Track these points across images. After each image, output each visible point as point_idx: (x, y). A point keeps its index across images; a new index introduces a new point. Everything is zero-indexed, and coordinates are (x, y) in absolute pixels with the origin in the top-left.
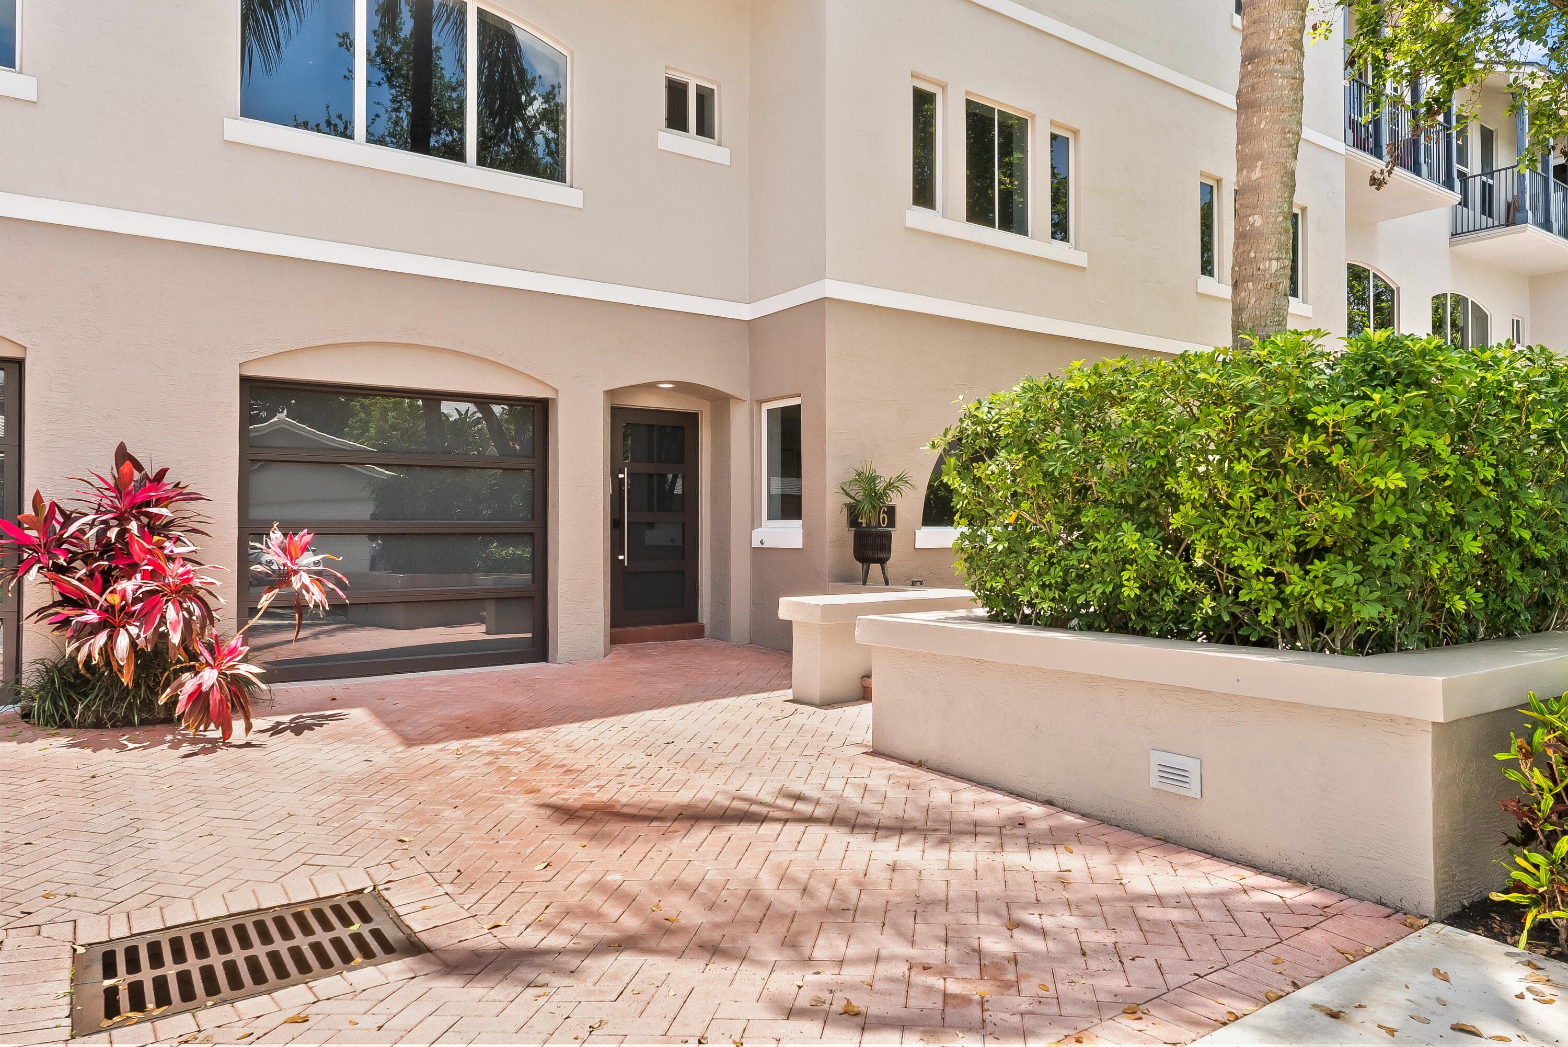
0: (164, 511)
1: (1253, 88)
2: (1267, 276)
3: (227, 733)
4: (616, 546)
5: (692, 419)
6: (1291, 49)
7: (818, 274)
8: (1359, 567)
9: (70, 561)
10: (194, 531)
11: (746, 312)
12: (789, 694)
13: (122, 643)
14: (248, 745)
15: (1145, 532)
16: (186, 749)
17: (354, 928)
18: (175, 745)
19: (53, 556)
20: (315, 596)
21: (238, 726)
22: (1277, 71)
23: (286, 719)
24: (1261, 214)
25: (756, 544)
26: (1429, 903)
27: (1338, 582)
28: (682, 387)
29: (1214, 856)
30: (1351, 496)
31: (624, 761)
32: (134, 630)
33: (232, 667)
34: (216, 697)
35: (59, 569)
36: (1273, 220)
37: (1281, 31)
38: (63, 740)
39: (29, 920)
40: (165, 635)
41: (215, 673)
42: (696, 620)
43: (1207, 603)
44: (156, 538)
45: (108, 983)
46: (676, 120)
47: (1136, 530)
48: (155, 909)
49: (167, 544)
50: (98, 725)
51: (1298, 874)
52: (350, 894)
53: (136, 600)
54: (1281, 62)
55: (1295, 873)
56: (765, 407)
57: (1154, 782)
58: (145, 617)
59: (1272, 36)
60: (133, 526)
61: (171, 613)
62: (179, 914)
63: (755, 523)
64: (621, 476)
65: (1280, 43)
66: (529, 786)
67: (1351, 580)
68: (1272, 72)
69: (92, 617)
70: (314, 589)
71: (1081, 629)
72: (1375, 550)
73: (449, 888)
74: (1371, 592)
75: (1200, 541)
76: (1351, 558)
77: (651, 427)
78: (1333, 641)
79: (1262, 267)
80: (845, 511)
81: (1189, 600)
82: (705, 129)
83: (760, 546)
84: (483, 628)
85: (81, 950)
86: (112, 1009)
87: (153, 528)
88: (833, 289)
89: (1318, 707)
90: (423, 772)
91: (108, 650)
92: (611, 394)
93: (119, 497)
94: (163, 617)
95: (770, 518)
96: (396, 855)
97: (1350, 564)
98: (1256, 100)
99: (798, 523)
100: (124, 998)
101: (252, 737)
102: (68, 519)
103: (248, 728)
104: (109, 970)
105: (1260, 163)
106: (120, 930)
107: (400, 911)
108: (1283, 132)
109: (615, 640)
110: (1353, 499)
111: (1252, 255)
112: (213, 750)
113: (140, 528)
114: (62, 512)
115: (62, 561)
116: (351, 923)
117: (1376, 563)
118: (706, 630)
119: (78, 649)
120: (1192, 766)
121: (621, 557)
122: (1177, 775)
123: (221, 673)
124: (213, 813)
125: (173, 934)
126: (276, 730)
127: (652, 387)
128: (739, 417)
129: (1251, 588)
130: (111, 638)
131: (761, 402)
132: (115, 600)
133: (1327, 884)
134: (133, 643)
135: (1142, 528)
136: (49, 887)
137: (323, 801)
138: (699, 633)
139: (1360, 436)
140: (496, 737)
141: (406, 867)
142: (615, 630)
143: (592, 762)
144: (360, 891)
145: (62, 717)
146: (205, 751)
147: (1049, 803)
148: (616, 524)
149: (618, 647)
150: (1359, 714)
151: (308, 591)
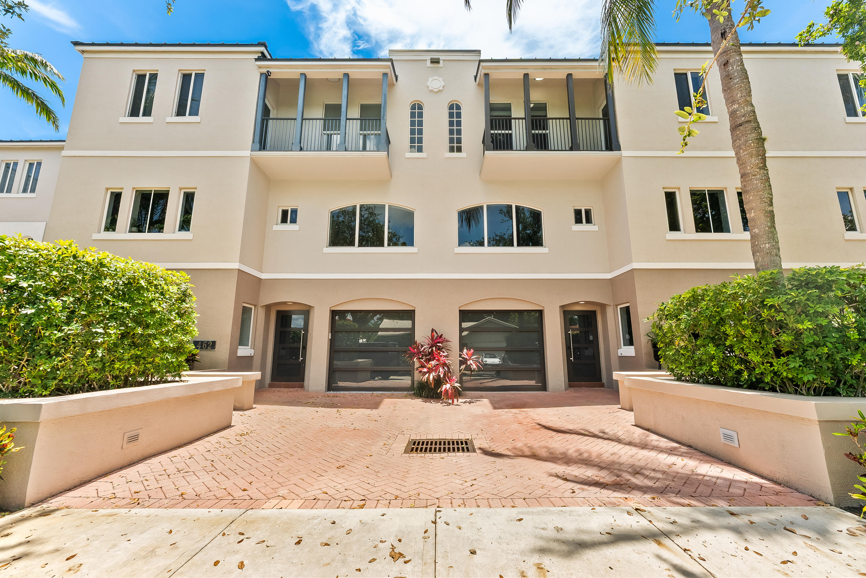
0: (440, 345)
1: (745, 186)
2: (765, 250)
3: (453, 401)
4: (568, 356)
5: (594, 313)
6: (758, 170)
7: (630, 261)
8: (802, 360)
9: (422, 357)
10: (448, 350)
11: (609, 276)
12: (620, 406)
13: (431, 377)
14: (458, 405)
15: (719, 347)
16: (444, 404)
17: (463, 446)
18: (442, 403)
19: (419, 355)
20: (474, 367)
21: (455, 400)
22: (753, 179)
23: (468, 400)
24: (757, 228)
25: (619, 355)
26: (831, 498)
27: (791, 366)
28: (587, 303)
29: (747, 471)
30: (792, 332)
31: (551, 419)
32: (434, 374)
33: (453, 384)
34: (450, 391)
35: (420, 358)
36: (763, 229)
37: (752, 165)
38: (420, 400)
39: (403, 433)
40: (440, 375)
41: (450, 385)
42: (601, 381)
43: (745, 374)
44: (439, 351)
45: (413, 446)
46: (578, 220)
47: (714, 346)
48: (426, 435)
49: (441, 353)
50: (427, 397)
51: (779, 481)
52: (465, 439)
53: (434, 366)
54: (755, 175)
55: (777, 480)
56: (619, 307)
57: (723, 440)
58: (435, 371)
59: (748, 168)
60: (434, 348)
61: (441, 369)
62: (430, 437)
63: (619, 347)
64: (569, 332)
65: (752, 169)
66: (520, 422)
67: (797, 365)
68: (752, 179)
69: (425, 370)
70: (474, 365)
71: (704, 383)
72: (809, 353)
73: (488, 442)
74: (810, 370)
75: (737, 350)
76: (798, 356)
77: (584, 316)
78: (801, 390)
79: (762, 247)
80: (650, 343)
81: (739, 372)
82: (589, 221)
83: (621, 355)
84: (534, 382)
85: (410, 440)
86: (412, 450)
87: (440, 349)
88: (636, 265)
89: (775, 413)
90: (495, 416)
91: (428, 378)
92: (562, 307)
93: (432, 341)
94: (439, 371)
95: (624, 345)
96: (479, 433)
97: (798, 358)
98: (747, 190)
99: (633, 347)
100: (415, 449)
101: (458, 403)
102: (422, 346)
103: (458, 401)
104: (414, 444)
105: (753, 211)
106: (418, 438)
107: (474, 444)
108: (761, 198)
109: (570, 386)
110: (793, 333)
111: (757, 243)
112: (449, 405)
113: (435, 349)
114: (421, 345)
115: (420, 357)
116: (463, 445)
117: (808, 358)
118: (605, 385)
119: (422, 378)
120: (734, 434)
121: (571, 359)
122: (728, 437)
123: (451, 386)
124: (444, 418)
125: (428, 440)
126: (465, 402)
127: (577, 303)
128: (610, 312)
129: (760, 368)
130: (429, 375)
131: (617, 306)
132: (430, 366)
133: (790, 487)
134: (433, 377)
135: (717, 346)
136: (408, 428)
137: (468, 419)
138: (603, 386)
139: (788, 309)
140: (519, 409)
141: (480, 435)
142: (570, 383)
143: (541, 418)
144: (468, 439)
145: (421, 395)
146: (447, 405)
147: (690, 446)
148: (568, 348)
149: (571, 388)
150: (790, 416)
151: (472, 365)
